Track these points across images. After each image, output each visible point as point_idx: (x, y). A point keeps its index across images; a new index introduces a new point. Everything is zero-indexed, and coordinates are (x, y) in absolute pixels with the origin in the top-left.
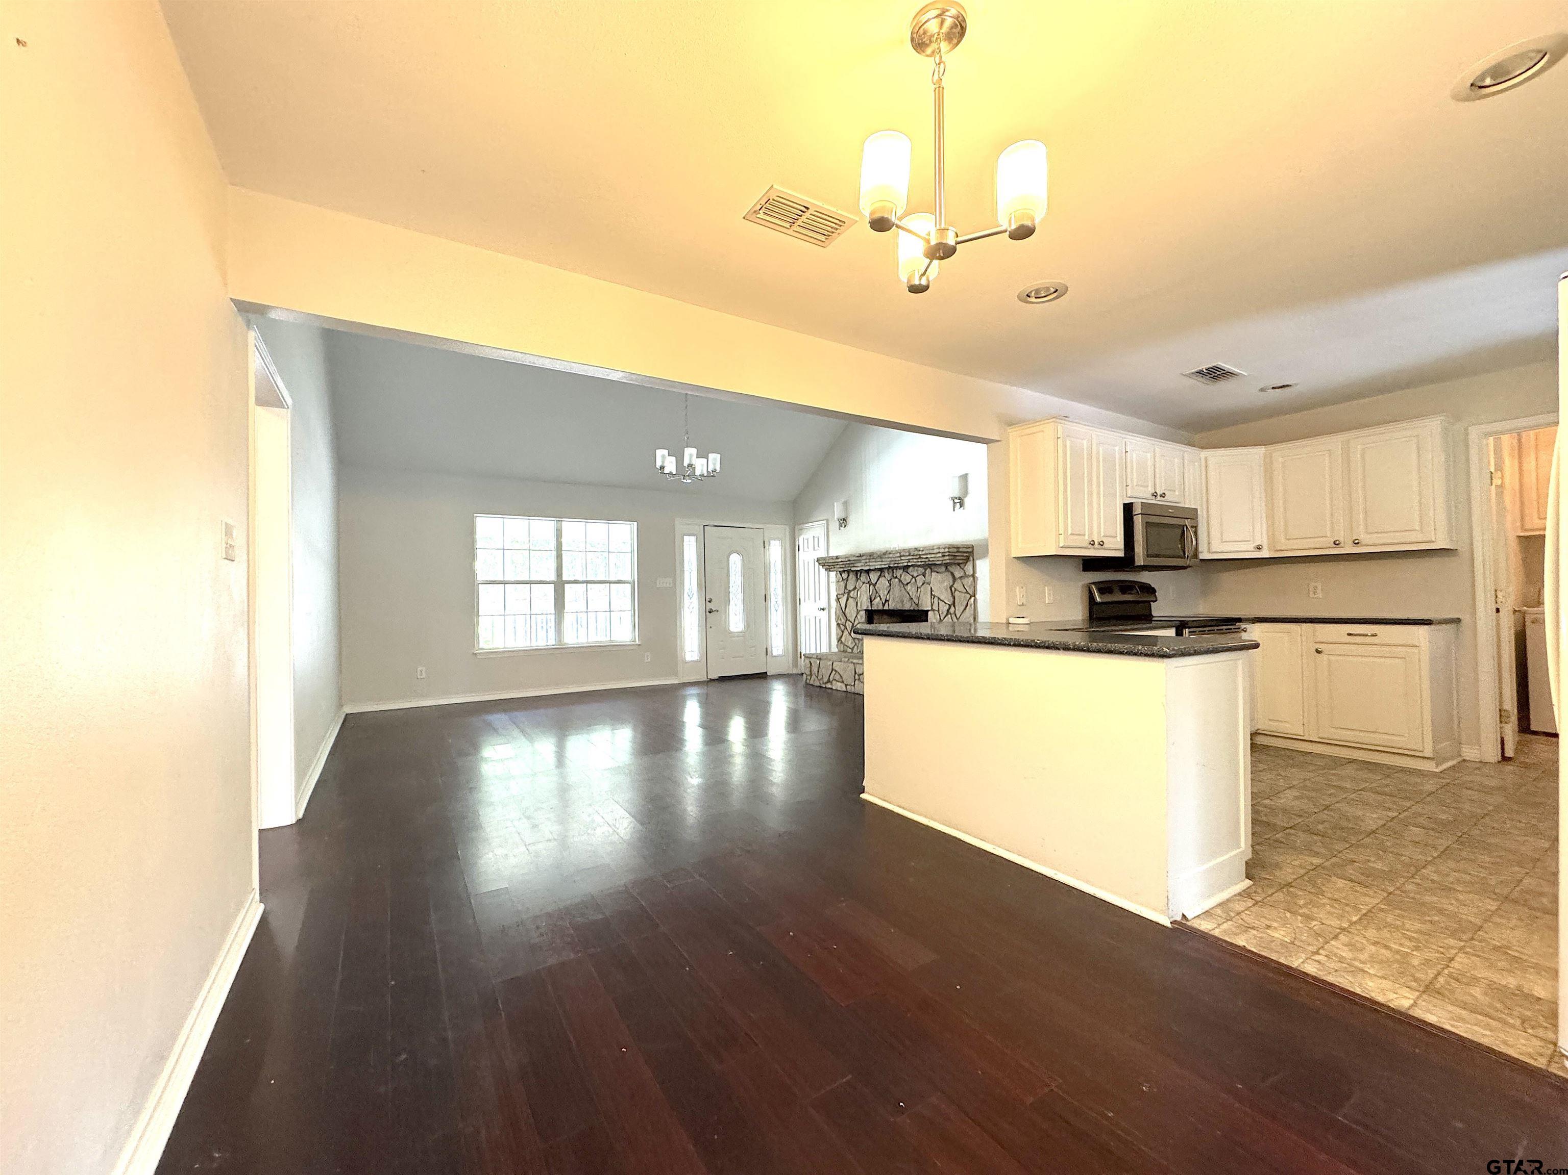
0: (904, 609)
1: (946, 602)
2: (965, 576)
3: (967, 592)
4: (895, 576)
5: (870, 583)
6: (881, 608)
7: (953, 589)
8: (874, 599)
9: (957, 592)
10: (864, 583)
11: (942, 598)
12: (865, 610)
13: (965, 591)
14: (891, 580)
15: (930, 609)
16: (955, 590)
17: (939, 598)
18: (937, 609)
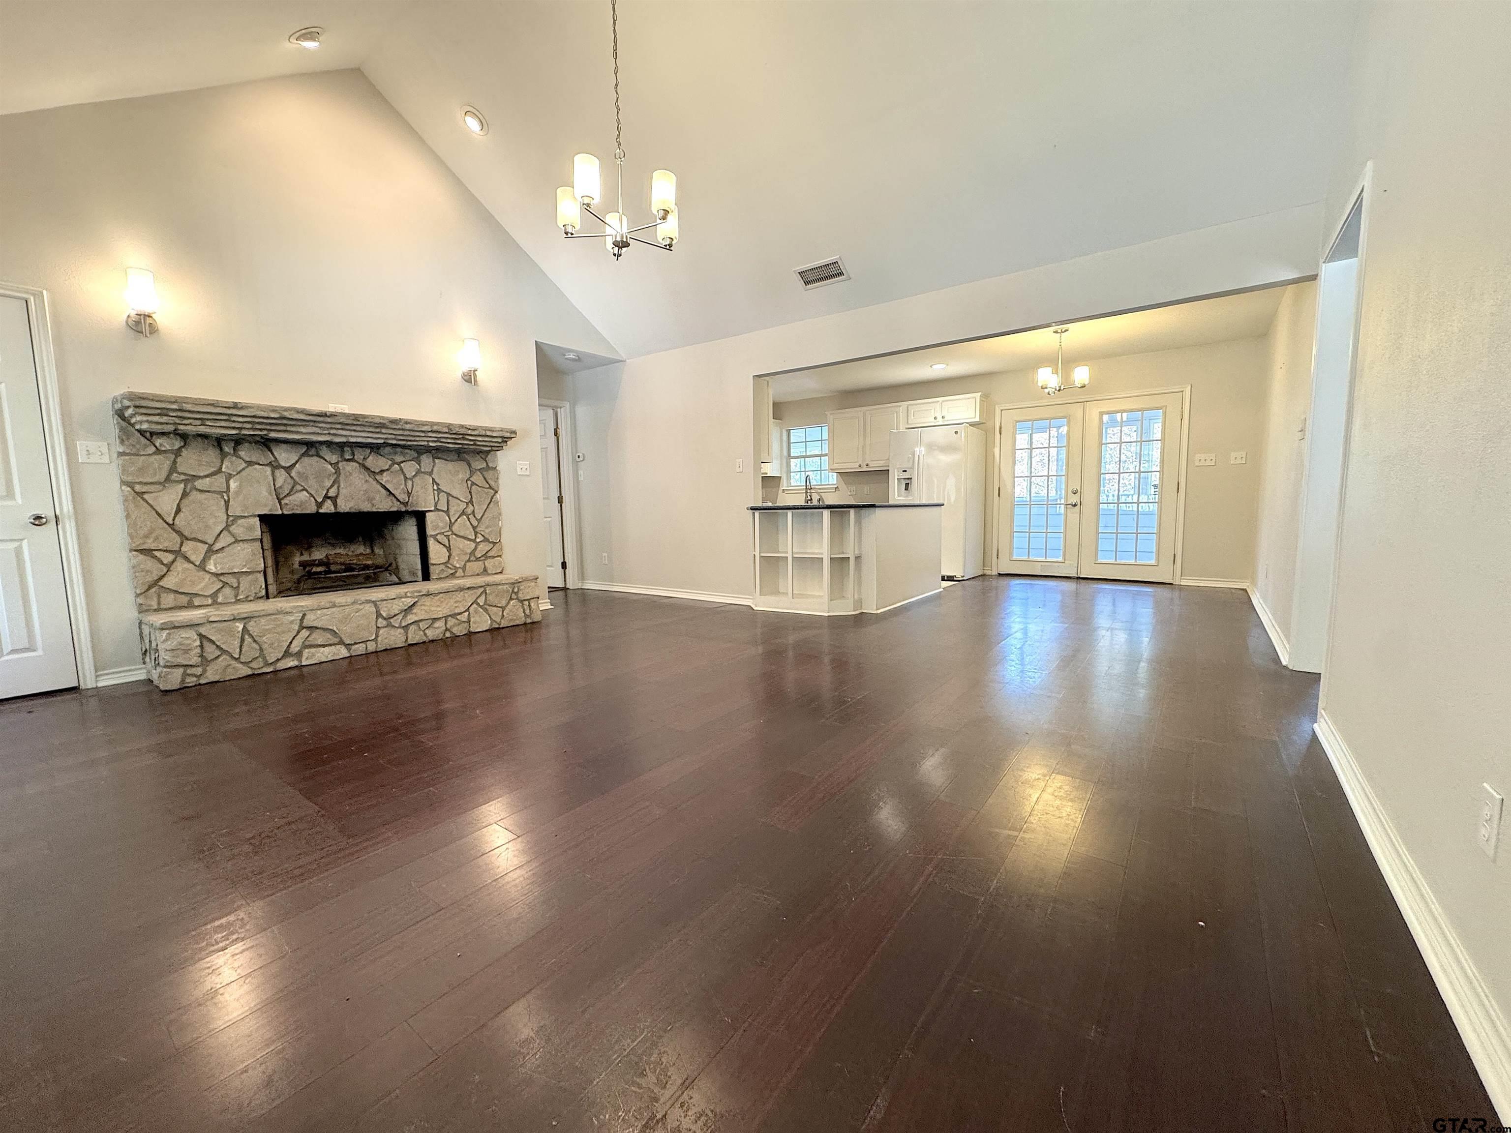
0: (375, 510)
1: (462, 499)
2: (488, 468)
3: (490, 487)
4: (347, 457)
5: (275, 466)
6: (311, 509)
7: (469, 483)
8: (288, 495)
9: (474, 487)
10: (250, 463)
11: (454, 493)
12: (259, 516)
13: (488, 486)
14: (337, 463)
15: (433, 509)
16: (473, 484)
17: (449, 494)
18: (445, 509)
